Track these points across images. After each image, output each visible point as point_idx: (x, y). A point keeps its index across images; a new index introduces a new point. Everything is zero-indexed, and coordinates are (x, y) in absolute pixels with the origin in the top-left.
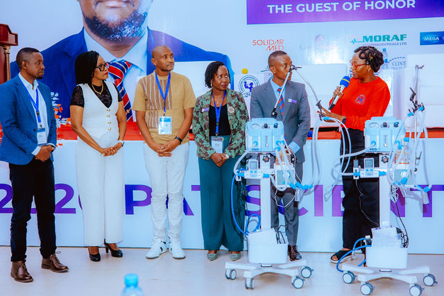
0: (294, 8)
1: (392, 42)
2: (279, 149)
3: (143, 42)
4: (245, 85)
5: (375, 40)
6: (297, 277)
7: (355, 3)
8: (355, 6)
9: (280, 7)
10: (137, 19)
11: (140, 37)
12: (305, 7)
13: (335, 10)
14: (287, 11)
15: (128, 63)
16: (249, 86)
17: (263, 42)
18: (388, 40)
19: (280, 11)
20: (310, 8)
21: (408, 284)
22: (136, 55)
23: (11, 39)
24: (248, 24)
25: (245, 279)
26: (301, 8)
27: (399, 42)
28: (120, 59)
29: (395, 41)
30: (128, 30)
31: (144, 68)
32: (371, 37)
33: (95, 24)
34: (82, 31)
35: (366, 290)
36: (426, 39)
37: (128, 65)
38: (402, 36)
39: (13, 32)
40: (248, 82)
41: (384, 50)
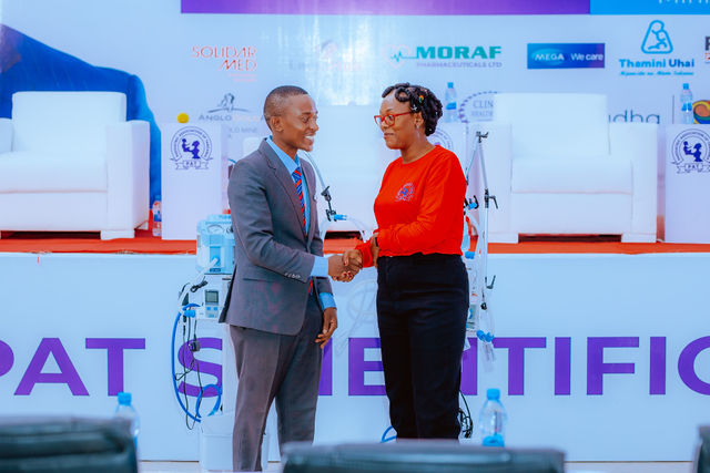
1: (474, 61)
4: (184, 146)
5: (441, 56)
16: (192, 148)
17: (214, 53)
18: (466, 56)
24: (183, 11)
27: (486, 60)
29: (478, 59)
32: (432, 49)
36: (539, 56)
38: (493, 51)
40: (189, 141)
41: (451, 85)
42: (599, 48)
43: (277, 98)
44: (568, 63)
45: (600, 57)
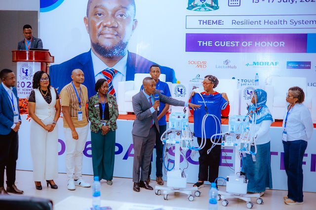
0: (213, 44)
1: (270, 66)
2: (184, 129)
3: (125, 59)
5: (260, 65)
6: (191, 195)
7: (249, 42)
8: (249, 44)
9: (205, 42)
10: (122, 45)
11: (123, 56)
12: (220, 43)
13: (237, 45)
14: (209, 45)
15: (115, 70)
17: (194, 62)
18: (268, 65)
19: (205, 45)
20: (223, 44)
21: (246, 202)
22: (121, 66)
23: (50, 59)
24: (186, 51)
25: (164, 195)
26: (217, 44)
27: (275, 66)
28: (110, 68)
29: (272, 65)
30: (116, 52)
31: (125, 74)
32: (258, 63)
33: (98, 48)
34: (90, 51)
35: (225, 203)
36: (290, 65)
37: (115, 72)
38: (276, 63)
39: (52, 55)
40: (180, 88)
41: (257, 74)
42: (309, 63)
43: (145, 81)
44: (300, 67)
45: (309, 66)
